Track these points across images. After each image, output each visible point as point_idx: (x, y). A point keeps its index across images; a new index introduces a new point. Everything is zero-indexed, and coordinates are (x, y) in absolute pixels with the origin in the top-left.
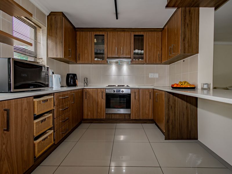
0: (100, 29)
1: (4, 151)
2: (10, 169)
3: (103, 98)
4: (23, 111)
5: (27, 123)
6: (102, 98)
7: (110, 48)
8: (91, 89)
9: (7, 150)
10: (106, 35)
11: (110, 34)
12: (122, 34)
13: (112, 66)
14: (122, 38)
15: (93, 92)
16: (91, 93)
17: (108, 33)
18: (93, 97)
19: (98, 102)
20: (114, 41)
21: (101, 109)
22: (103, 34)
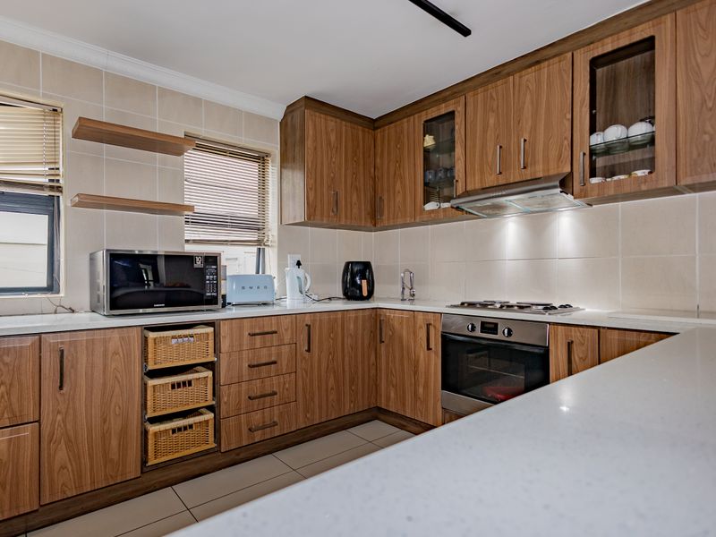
0: (440, 96)
1: (59, 425)
2: (72, 465)
3: (432, 346)
4: (110, 356)
5: (119, 382)
6: (429, 349)
7: (477, 154)
8: (397, 314)
9: (65, 426)
10: (460, 110)
11: (477, 98)
12: (525, 78)
13: (507, 220)
14: (528, 97)
15: (401, 323)
16: (396, 324)
17: (468, 97)
18: (401, 338)
19: (418, 361)
20: (492, 121)
21: (426, 386)
22: (450, 109)
